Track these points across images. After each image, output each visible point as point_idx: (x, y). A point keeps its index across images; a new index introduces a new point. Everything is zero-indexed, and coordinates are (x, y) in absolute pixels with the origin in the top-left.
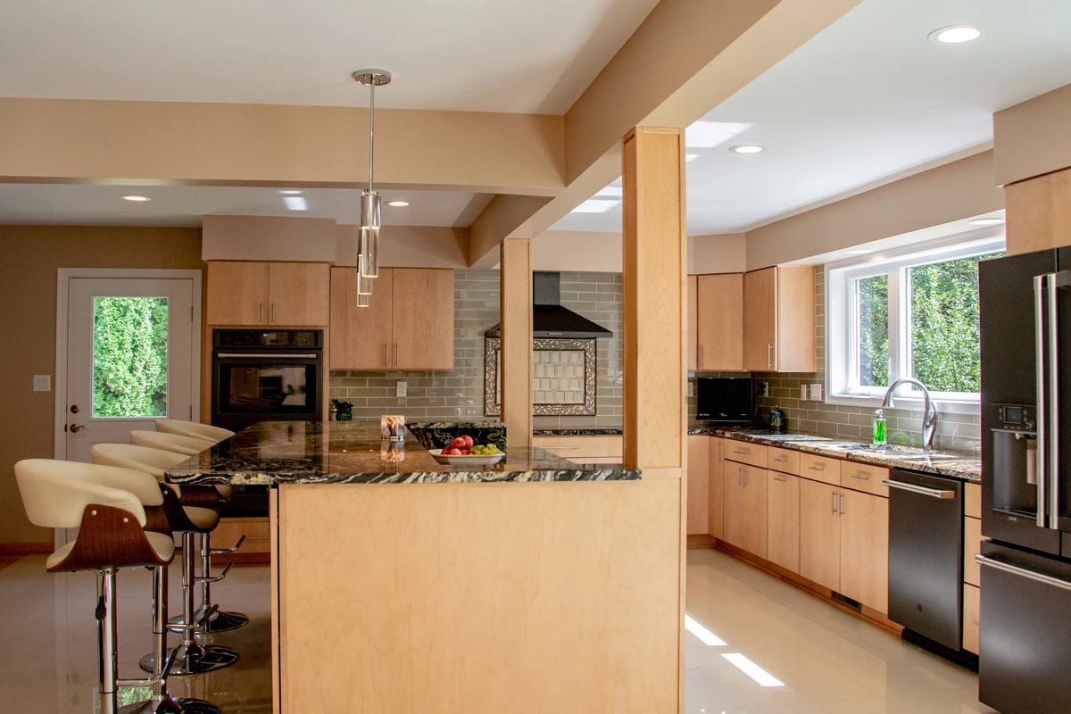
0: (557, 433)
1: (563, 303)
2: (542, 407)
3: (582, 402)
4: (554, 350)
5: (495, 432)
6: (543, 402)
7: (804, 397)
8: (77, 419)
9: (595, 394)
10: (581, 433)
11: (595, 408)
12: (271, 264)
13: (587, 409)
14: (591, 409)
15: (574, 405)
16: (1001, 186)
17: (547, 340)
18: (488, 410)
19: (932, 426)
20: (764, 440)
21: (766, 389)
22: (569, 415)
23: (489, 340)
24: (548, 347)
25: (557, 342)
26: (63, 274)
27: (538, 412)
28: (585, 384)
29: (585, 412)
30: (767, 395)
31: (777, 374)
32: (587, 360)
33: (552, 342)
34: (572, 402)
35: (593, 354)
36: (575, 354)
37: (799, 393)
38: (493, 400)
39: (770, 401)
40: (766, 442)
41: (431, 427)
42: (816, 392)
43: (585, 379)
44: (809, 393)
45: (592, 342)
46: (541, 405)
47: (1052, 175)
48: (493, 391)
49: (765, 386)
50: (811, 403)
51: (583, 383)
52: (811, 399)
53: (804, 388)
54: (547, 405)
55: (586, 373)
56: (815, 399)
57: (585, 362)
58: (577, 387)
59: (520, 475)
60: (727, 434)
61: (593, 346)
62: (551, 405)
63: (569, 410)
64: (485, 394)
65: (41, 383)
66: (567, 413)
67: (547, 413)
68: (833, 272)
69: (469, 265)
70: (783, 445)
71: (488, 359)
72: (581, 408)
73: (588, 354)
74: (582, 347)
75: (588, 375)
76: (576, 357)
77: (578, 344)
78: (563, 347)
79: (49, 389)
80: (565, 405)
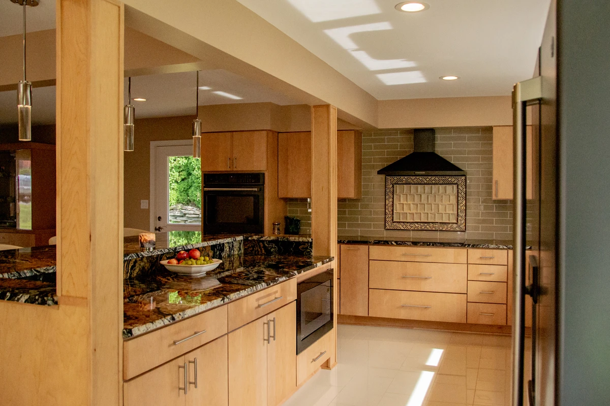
0: (415, 244)
3: (455, 221)
4: (434, 184)
5: (305, 245)
6: (426, 221)
8: (160, 224)
9: (465, 216)
10: (433, 245)
11: (465, 226)
12: (234, 133)
13: (459, 227)
14: (463, 226)
15: (449, 223)
17: (430, 177)
18: (387, 225)
23: (388, 177)
24: (430, 182)
25: (437, 179)
26: (153, 144)
27: (423, 228)
28: (458, 209)
32: (459, 191)
33: (433, 179)
34: (448, 221)
35: (464, 187)
36: (449, 187)
38: (391, 219)
41: (261, 239)
43: (458, 205)
45: (463, 178)
46: (425, 223)
48: (391, 213)
51: (456, 208)
54: (429, 223)
55: (458, 201)
57: (458, 193)
58: (451, 210)
61: (464, 181)
62: (433, 223)
63: (446, 227)
64: (385, 215)
65: (144, 204)
66: (444, 229)
67: (429, 229)
71: (387, 191)
72: (455, 226)
73: (460, 187)
74: (456, 182)
75: (460, 202)
76: (452, 189)
77: (453, 179)
78: (441, 182)
79: (147, 208)
80: (443, 223)
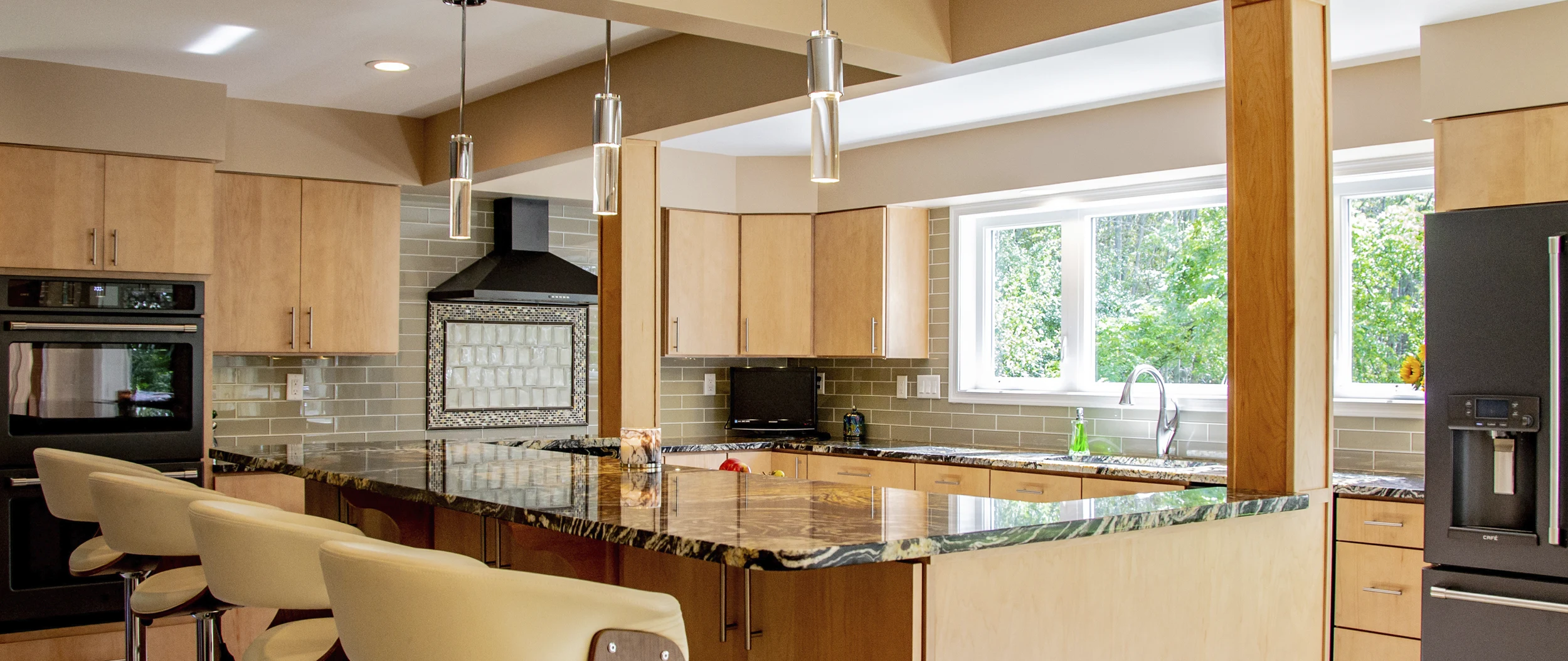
1: (553, 249)
2: (512, 414)
3: (568, 405)
6: (512, 406)
7: (903, 391)
9: (587, 392)
11: (587, 414)
12: (109, 158)
13: (574, 416)
14: (581, 415)
15: (557, 409)
16: (1430, 121)
17: (519, 308)
18: (431, 419)
19: (1173, 429)
20: (909, 455)
21: (823, 383)
22: (550, 426)
23: (434, 305)
24: (520, 318)
25: (533, 311)
27: (506, 421)
28: (573, 377)
29: (572, 421)
30: (822, 391)
31: (879, 361)
32: (576, 339)
33: (525, 311)
34: (555, 405)
35: (584, 330)
36: (562, 328)
37: (893, 389)
38: (440, 403)
39: (831, 401)
40: (911, 457)
42: (928, 386)
43: (573, 369)
44: (913, 389)
45: (583, 311)
46: (510, 410)
47: (1526, 112)
48: (440, 389)
49: (819, 379)
50: (916, 402)
51: (569, 374)
52: (919, 396)
53: (903, 383)
54: (518, 410)
55: (573, 360)
56: (924, 396)
57: (573, 342)
58: (561, 380)
59: (1209, 511)
60: (816, 449)
61: (584, 317)
62: (525, 409)
63: (550, 418)
64: (428, 394)
66: (547, 423)
67: (519, 423)
68: (963, 219)
69: (424, 182)
70: (953, 461)
71: (432, 337)
72: (567, 413)
73: (576, 331)
74: (569, 319)
75: (577, 362)
76: (562, 334)
77: (563, 313)
78: (542, 319)
80: (545, 409)
